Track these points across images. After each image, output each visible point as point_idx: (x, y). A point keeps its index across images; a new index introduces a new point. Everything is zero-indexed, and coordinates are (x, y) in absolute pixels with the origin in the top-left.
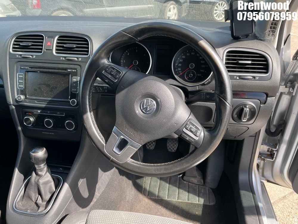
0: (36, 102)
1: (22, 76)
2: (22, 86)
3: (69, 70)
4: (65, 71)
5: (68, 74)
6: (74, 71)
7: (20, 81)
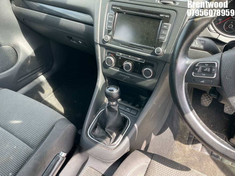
0: (120, 45)
1: (112, 17)
2: (111, 27)
3: (161, 15)
4: (158, 16)
5: (159, 19)
6: (167, 16)
7: (109, 21)
